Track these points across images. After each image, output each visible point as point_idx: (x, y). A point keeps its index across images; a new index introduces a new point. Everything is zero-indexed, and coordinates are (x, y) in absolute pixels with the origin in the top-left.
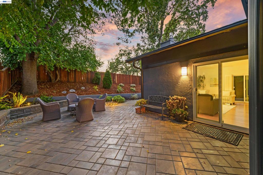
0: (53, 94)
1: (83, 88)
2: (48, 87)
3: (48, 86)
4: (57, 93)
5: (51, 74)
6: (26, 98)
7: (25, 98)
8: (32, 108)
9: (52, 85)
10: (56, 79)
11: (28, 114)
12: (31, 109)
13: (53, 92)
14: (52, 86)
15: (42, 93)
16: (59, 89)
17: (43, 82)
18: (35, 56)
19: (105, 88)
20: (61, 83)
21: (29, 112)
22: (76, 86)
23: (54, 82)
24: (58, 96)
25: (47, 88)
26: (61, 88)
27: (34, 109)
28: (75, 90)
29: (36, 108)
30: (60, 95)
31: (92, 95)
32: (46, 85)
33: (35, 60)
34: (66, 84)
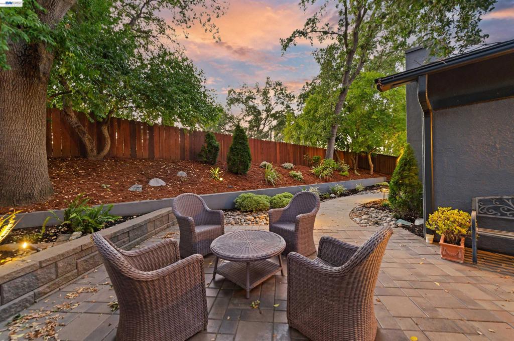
0: (102, 194)
1: (181, 174)
2: (82, 172)
3: (81, 169)
4: (113, 191)
5: (84, 134)
6: (12, 221)
7: (7, 223)
8: (41, 267)
9: (92, 168)
10: (100, 148)
11: (27, 300)
12: (39, 272)
13: (103, 188)
14: (94, 170)
15: (67, 193)
16: (116, 179)
17: (63, 160)
18: (41, 67)
19: (236, 174)
20: (116, 161)
21: (31, 288)
22: (161, 169)
23: (94, 159)
24: (123, 201)
25: (79, 175)
26: (122, 175)
27: (53, 271)
28: (163, 179)
29: (60, 264)
30: (126, 198)
31: (214, 192)
32: (72, 167)
33: (39, 79)
34: (132, 163)
